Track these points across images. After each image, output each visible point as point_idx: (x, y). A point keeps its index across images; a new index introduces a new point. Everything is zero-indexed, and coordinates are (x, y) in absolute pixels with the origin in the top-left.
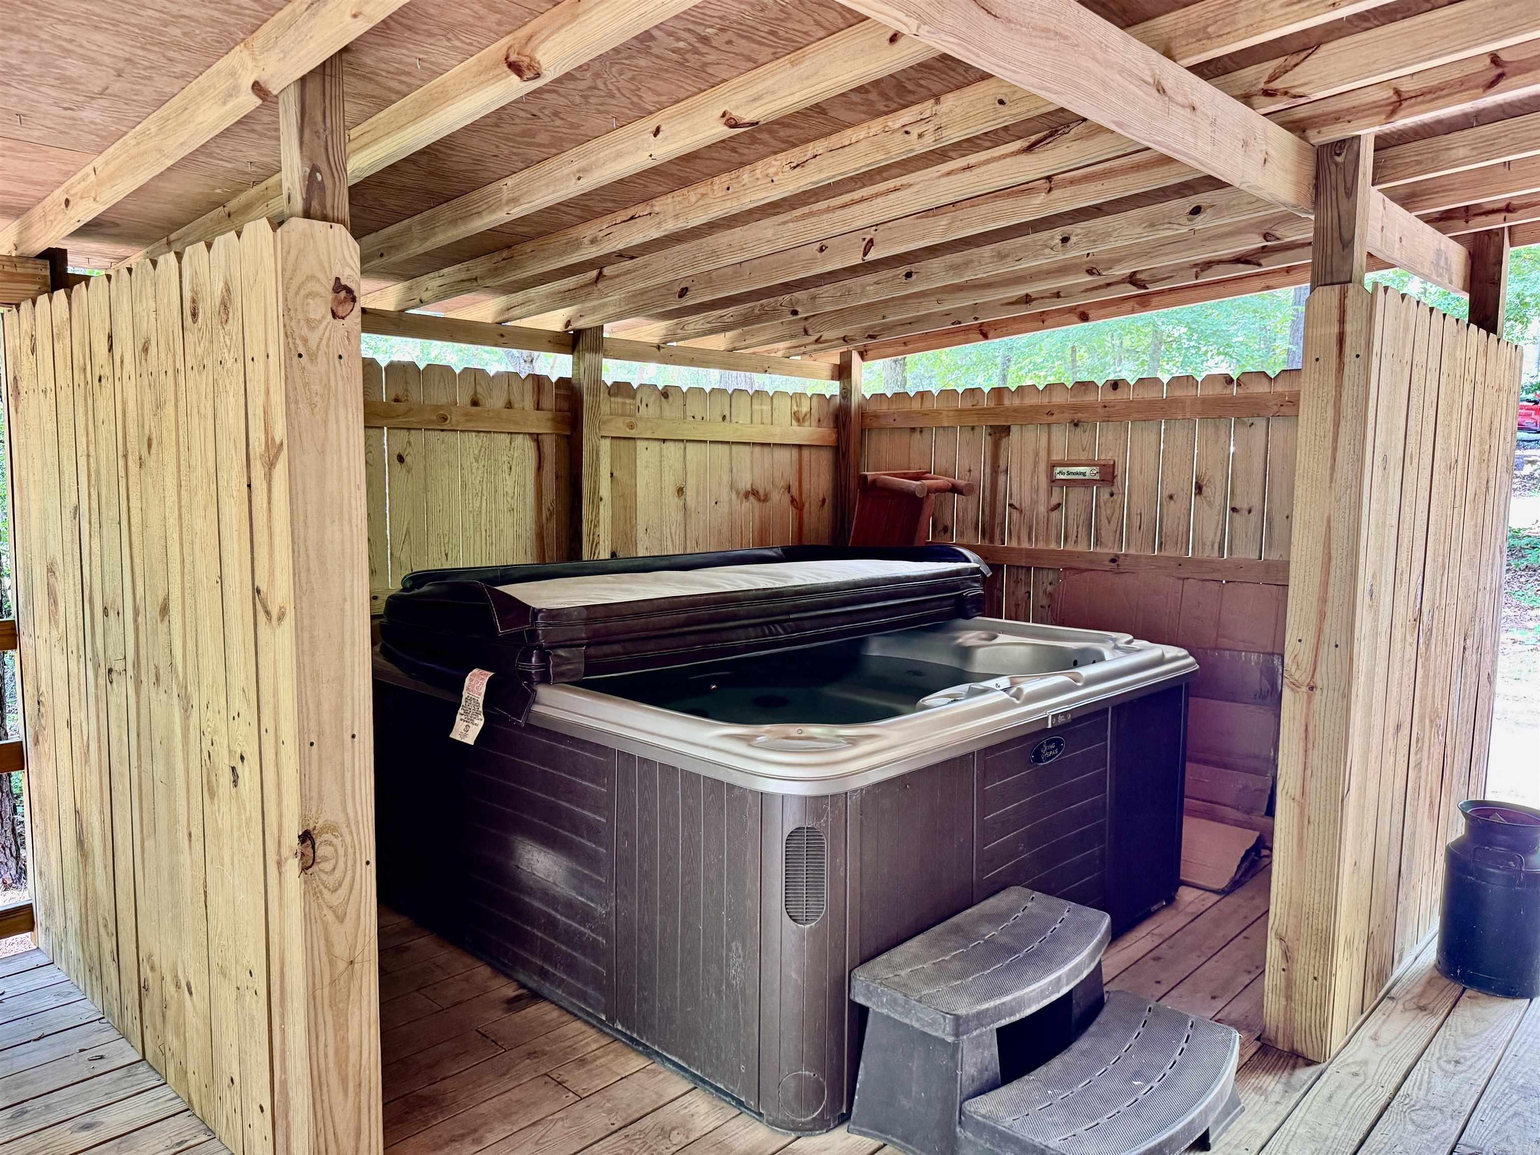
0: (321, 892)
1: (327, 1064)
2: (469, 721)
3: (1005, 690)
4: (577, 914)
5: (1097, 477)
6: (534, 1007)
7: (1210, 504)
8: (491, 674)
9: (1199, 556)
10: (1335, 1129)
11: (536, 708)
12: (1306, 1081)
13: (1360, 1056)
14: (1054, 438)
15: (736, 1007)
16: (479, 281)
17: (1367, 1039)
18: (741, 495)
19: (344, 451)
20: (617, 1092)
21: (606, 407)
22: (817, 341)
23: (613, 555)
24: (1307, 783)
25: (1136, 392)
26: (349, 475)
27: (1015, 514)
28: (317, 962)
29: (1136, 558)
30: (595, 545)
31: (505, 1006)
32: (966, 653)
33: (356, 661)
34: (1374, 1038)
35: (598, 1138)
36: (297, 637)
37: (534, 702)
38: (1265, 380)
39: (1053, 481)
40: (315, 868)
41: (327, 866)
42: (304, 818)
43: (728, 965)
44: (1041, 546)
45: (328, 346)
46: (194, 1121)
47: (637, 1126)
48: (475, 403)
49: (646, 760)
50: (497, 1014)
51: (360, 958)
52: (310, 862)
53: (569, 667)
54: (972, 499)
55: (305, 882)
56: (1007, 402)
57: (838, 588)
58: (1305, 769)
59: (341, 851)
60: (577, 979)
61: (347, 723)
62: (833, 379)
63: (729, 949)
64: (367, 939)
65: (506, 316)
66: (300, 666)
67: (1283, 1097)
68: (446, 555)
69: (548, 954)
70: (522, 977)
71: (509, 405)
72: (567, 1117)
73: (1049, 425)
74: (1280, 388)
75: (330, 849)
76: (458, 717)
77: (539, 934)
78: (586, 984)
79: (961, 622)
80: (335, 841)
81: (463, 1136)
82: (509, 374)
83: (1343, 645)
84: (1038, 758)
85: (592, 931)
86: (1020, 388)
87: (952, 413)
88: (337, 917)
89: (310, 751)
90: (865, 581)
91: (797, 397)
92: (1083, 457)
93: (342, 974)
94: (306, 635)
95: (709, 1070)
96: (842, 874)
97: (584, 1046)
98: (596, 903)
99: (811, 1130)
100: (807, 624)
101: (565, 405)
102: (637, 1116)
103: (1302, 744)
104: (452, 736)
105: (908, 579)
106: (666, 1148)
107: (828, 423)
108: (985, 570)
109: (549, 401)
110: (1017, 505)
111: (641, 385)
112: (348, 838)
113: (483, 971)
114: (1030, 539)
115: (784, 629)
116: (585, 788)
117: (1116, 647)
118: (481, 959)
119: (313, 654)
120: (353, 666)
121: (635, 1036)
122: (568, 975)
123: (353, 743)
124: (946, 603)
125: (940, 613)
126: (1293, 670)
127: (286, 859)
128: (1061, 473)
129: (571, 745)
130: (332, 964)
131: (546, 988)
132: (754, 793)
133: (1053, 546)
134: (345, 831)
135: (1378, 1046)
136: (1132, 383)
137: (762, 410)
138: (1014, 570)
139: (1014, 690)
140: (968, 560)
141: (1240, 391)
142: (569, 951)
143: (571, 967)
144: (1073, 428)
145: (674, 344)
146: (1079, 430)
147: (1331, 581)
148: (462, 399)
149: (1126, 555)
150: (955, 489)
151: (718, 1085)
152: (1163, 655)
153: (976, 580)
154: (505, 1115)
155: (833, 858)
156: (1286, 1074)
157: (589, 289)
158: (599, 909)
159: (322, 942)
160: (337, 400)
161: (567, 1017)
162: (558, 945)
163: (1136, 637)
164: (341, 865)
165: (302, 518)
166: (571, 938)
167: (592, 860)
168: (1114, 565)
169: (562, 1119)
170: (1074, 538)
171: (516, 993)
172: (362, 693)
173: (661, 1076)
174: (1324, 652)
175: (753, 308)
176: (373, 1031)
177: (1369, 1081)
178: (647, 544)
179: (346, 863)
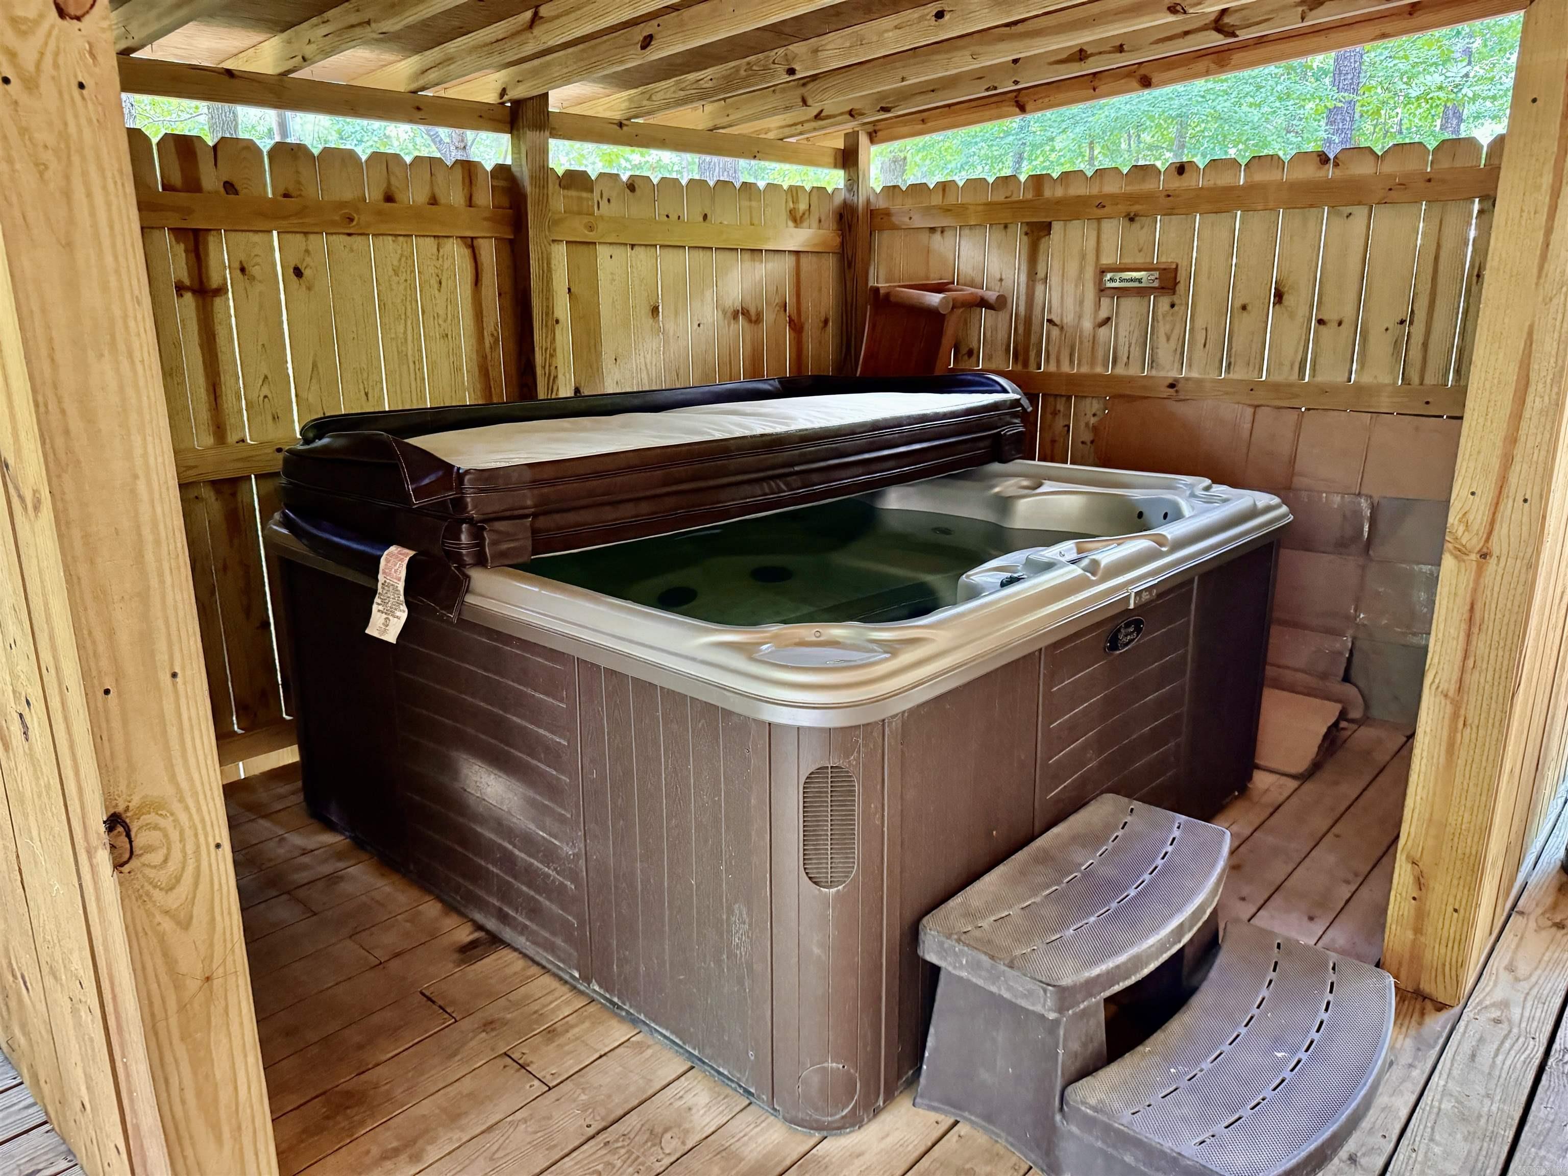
0: (148, 894)
1: (186, 1112)
2: (389, 612)
3: (1073, 562)
4: (538, 851)
5: (1156, 284)
6: (493, 957)
7: (1292, 316)
8: (412, 553)
9: (1277, 378)
10: (1487, 1102)
11: (470, 599)
12: (1441, 1033)
13: (1498, 995)
14: (1104, 237)
15: (741, 982)
16: (373, 25)
17: (1501, 970)
18: (729, 314)
19: (106, 243)
20: (591, 1075)
21: (559, 201)
22: (818, 117)
23: (577, 390)
24: (1467, 676)
25: (1206, 178)
26: (119, 279)
27: (1055, 332)
28: (154, 987)
29: (1199, 382)
30: (552, 380)
31: (456, 956)
32: (1004, 504)
33: (166, 566)
34: (1511, 969)
35: (571, 1147)
36: (60, 536)
37: (467, 591)
38: (1371, 159)
39: (1102, 290)
40: (134, 863)
41: (155, 858)
42: (108, 798)
43: (729, 932)
44: (1085, 369)
45: (56, 66)
46: (53, 1139)
47: (619, 1128)
48: (389, 198)
49: (613, 672)
50: (448, 967)
51: (221, 970)
52: (127, 855)
53: (512, 545)
54: (1003, 316)
55: (121, 884)
56: (1047, 193)
57: (851, 431)
58: (1465, 657)
59: (174, 835)
60: (543, 926)
61: (162, 657)
62: (835, 166)
63: (731, 911)
64: (229, 946)
65: (421, 83)
66: (71, 579)
67: (1415, 1058)
68: (367, 394)
69: (505, 894)
70: (479, 917)
71: (434, 201)
72: (531, 1116)
73: (1099, 220)
74: (1388, 168)
75: (157, 834)
76: (375, 607)
77: (495, 870)
78: (554, 933)
79: (996, 467)
80: (162, 822)
81: (396, 1152)
82: (431, 160)
83: (1535, 500)
84: (1114, 646)
85: (558, 873)
86: (1065, 175)
87: (981, 208)
88: (178, 923)
89: (105, 703)
90: (885, 420)
91: (794, 191)
92: (1140, 260)
93: (194, 996)
94: (76, 533)
95: (708, 1051)
96: (878, 822)
97: (553, 1011)
98: (560, 841)
99: (839, 1128)
100: (815, 477)
101: (505, 202)
102: (620, 1112)
103: (1464, 626)
104: (367, 631)
105: (937, 417)
106: (658, 1160)
107: (831, 224)
108: (1025, 402)
109: (485, 197)
110: (1056, 320)
111: (601, 175)
112: (183, 817)
113: (431, 908)
114: (1071, 361)
115: (787, 484)
116: (540, 701)
117: (1193, 495)
118: (430, 892)
119: (92, 562)
120: (161, 575)
121: (616, 1000)
122: (531, 920)
123: (175, 685)
124: (981, 444)
125: (970, 458)
126: (1460, 533)
127: (96, 849)
128: (1113, 281)
129: (518, 648)
130: (178, 986)
131: (507, 934)
132: (760, 723)
133: (1099, 370)
134: (176, 807)
135: (1517, 980)
136: (1201, 166)
137: (750, 207)
138: (1051, 399)
139: (1085, 562)
140: (1005, 391)
141: (1338, 172)
142: (532, 893)
143: (534, 911)
144: (1127, 223)
145: (640, 121)
146: (1136, 226)
147: (1527, 414)
148: (373, 194)
149: (1187, 379)
150: (983, 303)
151: (721, 1070)
152: (1255, 504)
153: (1015, 415)
154: (453, 1117)
155: (867, 804)
156: (1413, 1023)
157: (522, 37)
158: (565, 848)
159: (159, 961)
160: (84, 158)
161: (534, 969)
162: (517, 884)
163: (1216, 481)
164: (176, 855)
165: (44, 352)
166: (530, 876)
167: (553, 790)
168: (1172, 391)
169: (525, 1120)
170: (1125, 359)
171: (471, 937)
172: (181, 614)
173: (650, 1052)
174: (1507, 507)
175: (737, 69)
176: (251, 1059)
177: (1515, 1030)
178: (617, 376)
179: (184, 851)
